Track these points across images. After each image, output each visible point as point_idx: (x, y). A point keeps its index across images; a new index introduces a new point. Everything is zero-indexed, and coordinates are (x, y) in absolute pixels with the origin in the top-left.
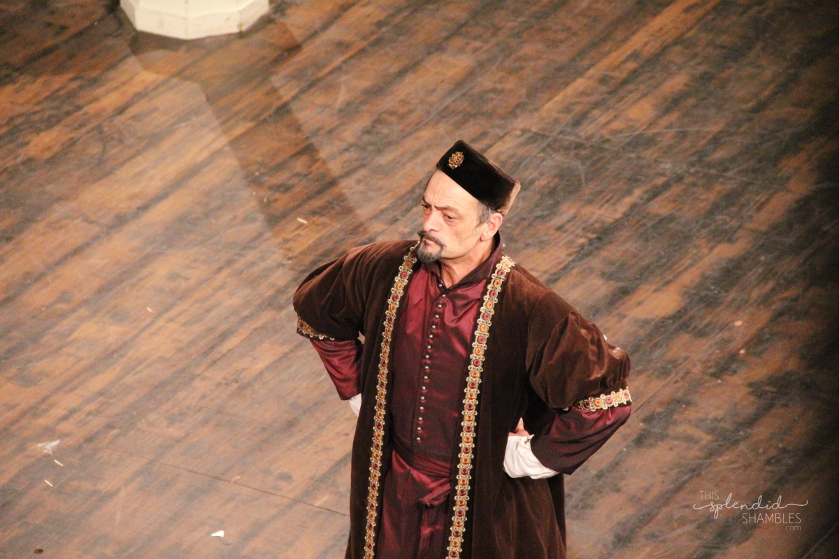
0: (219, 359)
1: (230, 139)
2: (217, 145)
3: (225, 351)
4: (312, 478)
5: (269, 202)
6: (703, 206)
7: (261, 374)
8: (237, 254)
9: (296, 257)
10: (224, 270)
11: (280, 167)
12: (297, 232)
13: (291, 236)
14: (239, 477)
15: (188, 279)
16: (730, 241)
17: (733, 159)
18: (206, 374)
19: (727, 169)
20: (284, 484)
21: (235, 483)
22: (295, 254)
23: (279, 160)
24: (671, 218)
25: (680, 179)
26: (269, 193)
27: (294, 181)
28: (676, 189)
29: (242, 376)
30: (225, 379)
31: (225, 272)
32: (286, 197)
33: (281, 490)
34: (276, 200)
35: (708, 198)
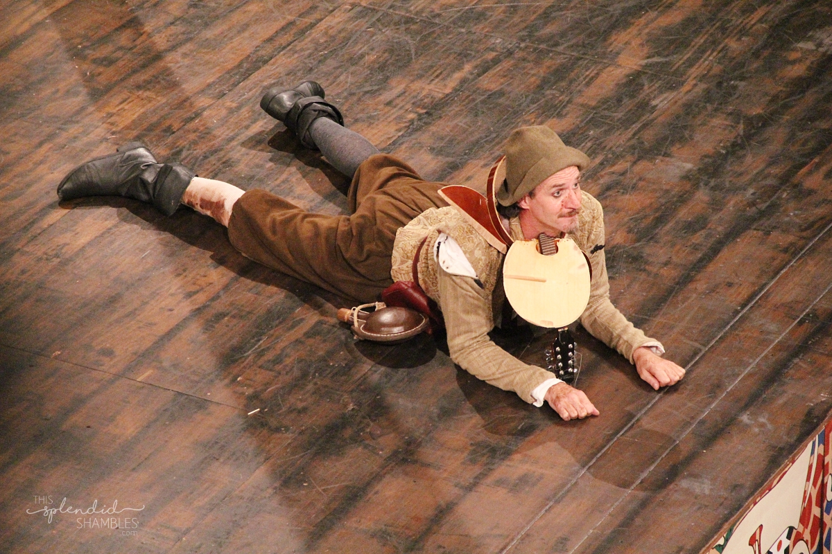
0: (39, 234)
1: (50, 12)
2: (38, 17)
3: (46, 226)
4: (135, 354)
5: (92, 76)
6: (533, 80)
7: (83, 249)
8: (59, 129)
9: (119, 132)
10: (46, 144)
11: (103, 40)
12: (121, 106)
13: (114, 111)
14: (59, 353)
15: (8, 153)
16: (559, 115)
17: (563, 34)
18: (26, 249)
19: (556, 44)
20: (106, 359)
21: (56, 358)
22: (119, 129)
23: (101, 33)
24: (501, 93)
25: (510, 53)
26: (93, 66)
27: (119, 54)
28: (506, 64)
29: (63, 251)
30: (46, 254)
31: (46, 147)
32: (110, 71)
33: (102, 365)
34: (100, 74)
35: (537, 73)
